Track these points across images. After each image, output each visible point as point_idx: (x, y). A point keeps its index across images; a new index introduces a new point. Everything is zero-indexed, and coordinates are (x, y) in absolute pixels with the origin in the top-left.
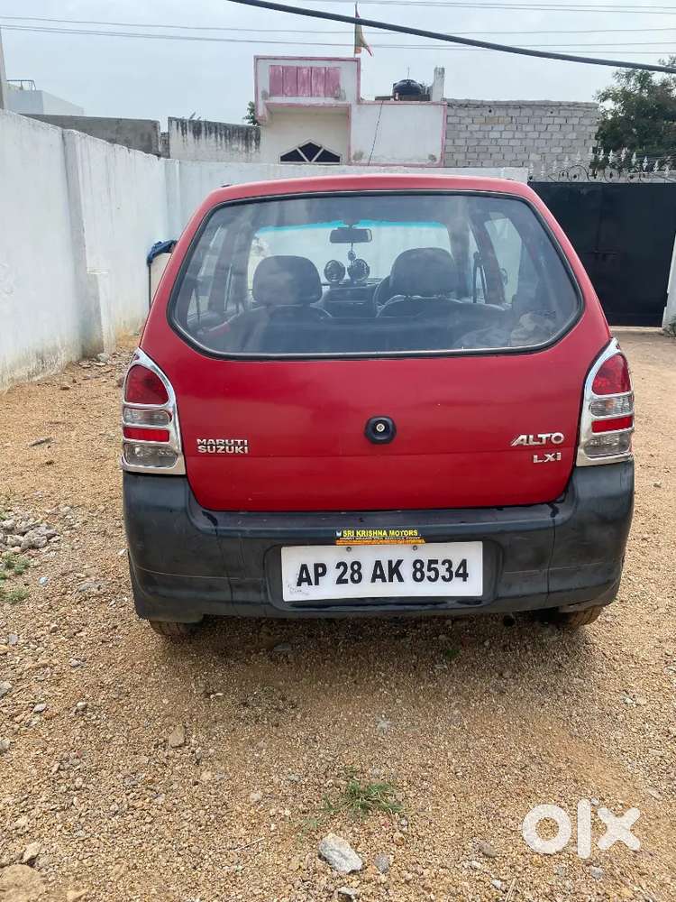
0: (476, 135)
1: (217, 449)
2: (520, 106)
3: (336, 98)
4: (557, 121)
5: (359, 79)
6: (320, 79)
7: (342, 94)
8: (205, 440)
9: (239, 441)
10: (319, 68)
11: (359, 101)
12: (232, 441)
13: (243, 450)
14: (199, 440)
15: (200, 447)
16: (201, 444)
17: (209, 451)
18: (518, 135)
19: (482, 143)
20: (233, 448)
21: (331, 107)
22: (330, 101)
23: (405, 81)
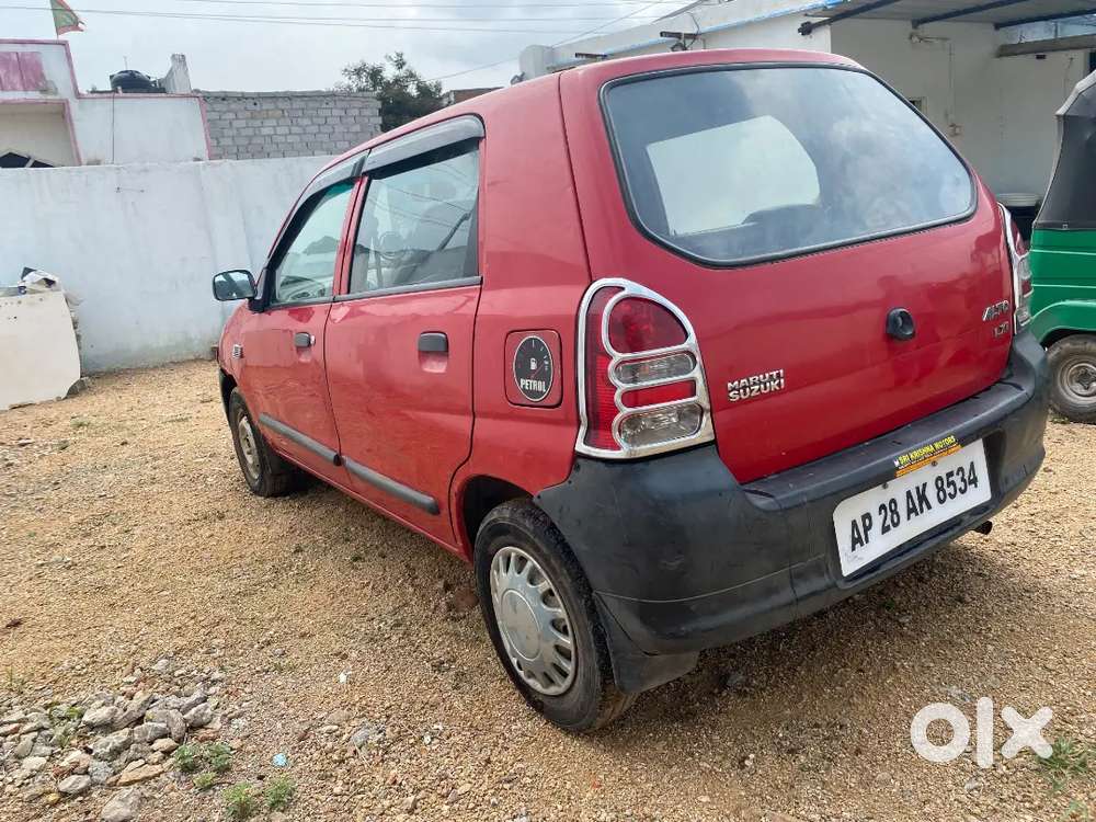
0: (244, 132)
1: (751, 391)
2: (290, 97)
3: (44, 91)
4: (336, 112)
5: (71, 65)
6: (11, 68)
7: (49, 85)
8: (736, 383)
9: (774, 373)
10: (8, 54)
11: (78, 96)
12: (767, 375)
13: (779, 384)
14: (730, 385)
15: (731, 394)
16: (734, 389)
17: (743, 397)
18: (295, 129)
19: (255, 141)
20: (768, 384)
21: (35, 103)
22: (34, 95)
23: (126, 72)
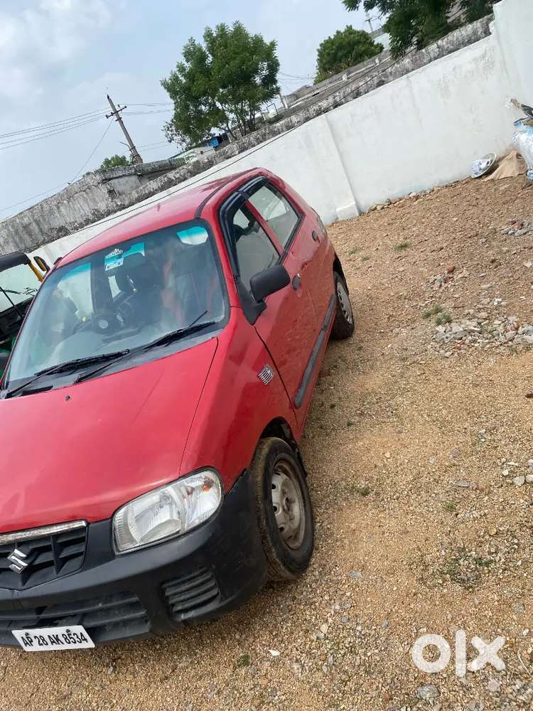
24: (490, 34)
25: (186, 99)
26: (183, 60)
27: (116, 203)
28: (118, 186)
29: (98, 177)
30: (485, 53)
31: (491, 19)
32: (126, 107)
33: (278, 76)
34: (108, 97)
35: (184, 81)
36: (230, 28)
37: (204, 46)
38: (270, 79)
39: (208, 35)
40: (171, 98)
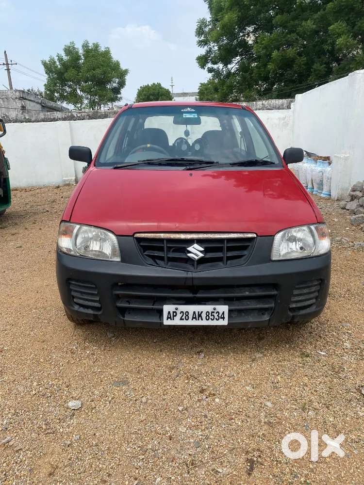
24: (290, 108)
25: (58, 79)
26: (63, 54)
27: (24, 116)
28: (28, 106)
29: (17, 94)
30: (285, 117)
31: (292, 101)
32: (16, 64)
33: (122, 91)
34: (5, 52)
35: (59, 67)
36: (102, 49)
37: (81, 52)
38: (117, 91)
39: (85, 46)
40: (46, 73)
